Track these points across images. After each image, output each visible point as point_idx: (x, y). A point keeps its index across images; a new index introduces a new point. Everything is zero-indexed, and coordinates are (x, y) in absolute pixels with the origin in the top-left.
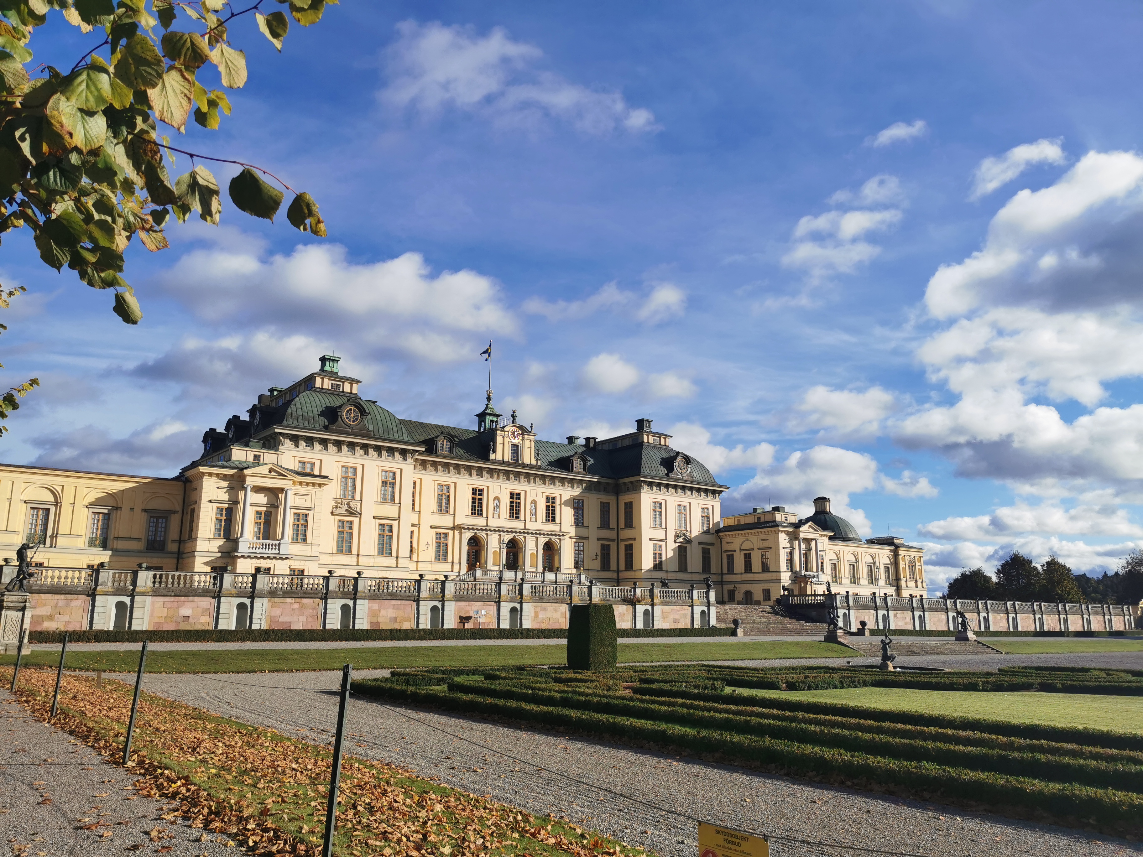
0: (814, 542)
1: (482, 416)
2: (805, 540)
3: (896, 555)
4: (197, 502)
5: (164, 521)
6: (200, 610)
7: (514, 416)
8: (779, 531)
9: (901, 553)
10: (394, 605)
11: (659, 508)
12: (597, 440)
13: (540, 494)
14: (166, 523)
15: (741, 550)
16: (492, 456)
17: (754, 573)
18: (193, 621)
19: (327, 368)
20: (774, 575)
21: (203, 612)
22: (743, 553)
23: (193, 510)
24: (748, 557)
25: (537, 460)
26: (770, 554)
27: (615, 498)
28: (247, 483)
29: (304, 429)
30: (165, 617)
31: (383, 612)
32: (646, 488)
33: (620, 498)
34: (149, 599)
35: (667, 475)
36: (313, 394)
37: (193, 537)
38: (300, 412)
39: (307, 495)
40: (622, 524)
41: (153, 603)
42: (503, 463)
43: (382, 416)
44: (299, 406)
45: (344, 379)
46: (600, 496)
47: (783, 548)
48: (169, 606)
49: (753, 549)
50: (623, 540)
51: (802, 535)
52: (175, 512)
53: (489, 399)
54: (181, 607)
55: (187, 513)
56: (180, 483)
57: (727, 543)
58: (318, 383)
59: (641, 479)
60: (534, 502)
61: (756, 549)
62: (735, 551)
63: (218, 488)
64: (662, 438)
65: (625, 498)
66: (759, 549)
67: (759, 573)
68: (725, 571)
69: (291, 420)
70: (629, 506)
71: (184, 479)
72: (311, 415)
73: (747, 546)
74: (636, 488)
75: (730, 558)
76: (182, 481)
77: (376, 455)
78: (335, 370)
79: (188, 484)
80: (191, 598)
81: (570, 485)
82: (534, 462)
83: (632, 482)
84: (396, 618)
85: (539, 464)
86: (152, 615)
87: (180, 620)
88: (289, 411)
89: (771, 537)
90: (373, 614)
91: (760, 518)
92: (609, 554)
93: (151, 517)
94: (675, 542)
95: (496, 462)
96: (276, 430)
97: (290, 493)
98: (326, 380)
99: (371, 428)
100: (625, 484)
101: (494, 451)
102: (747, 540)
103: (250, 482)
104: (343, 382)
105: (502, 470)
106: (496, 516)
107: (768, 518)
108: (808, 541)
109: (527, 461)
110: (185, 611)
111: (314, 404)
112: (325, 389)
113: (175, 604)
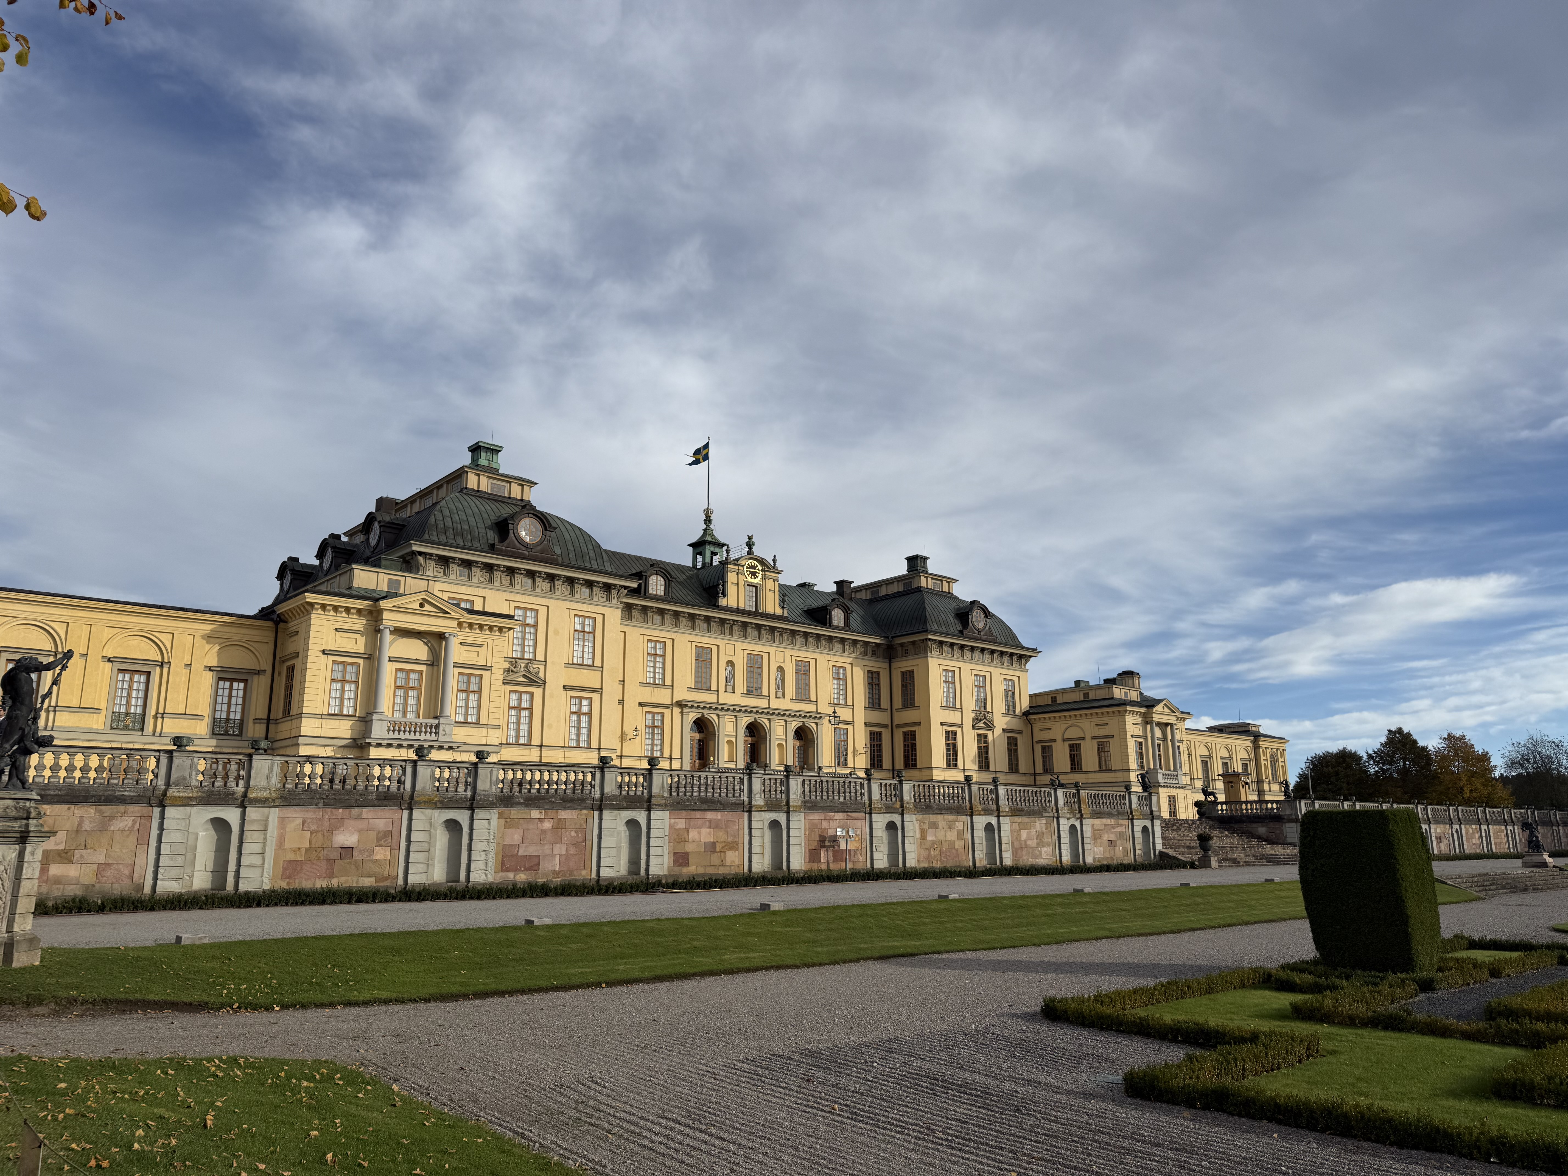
0: (1169, 728)
1: (698, 546)
2: (1159, 724)
3: (1256, 748)
4: (300, 655)
5: (242, 685)
6: (373, 835)
7: (750, 545)
8: (1126, 711)
9: (1262, 743)
10: (710, 821)
11: (951, 680)
12: (853, 585)
13: (788, 658)
14: (245, 690)
15: (1064, 740)
16: (723, 602)
17: (1086, 772)
18: (360, 857)
19: (483, 461)
20: (1119, 774)
21: (379, 840)
22: (1067, 744)
23: (291, 670)
24: (1075, 751)
25: (783, 608)
26: (1113, 744)
27: (886, 665)
28: (384, 622)
29: (457, 547)
30: (307, 850)
31: (693, 834)
32: (934, 651)
33: (894, 665)
34: (274, 814)
35: (961, 632)
36: (465, 497)
37: (294, 711)
38: (449, 523)
39: (480, 646)
40: (898, 702)
41: (282, 821)
42: (738, 611)
43: (573, 535)
44: (447, 513)
45: (509, 479)
46: (867, 663)
47: (1132, 736)
48: (314, 827)
49: (1084, 739)
50: (899, 726)
51: (1156, 718)
52: (258, 673)
53: (708, 520)
54: (337, 828)
55: (279, 674)
56: (269, 624)
57: (1041, 730)
58: (471, 481)
59: (930, 637)
60: (781, 669)
61: (1088, 737)
62: (1055, 741)
63: (336, 630)
64: (944, 582)
65: (904, 664)
66: (1093, 738)
67: (1095, 772)
68: (1039, 769)
69: (435, 533)
70: (908, 678)
71: (275, 617)
72: (466, 527)
73: (1073, 733)
74: (921, 649)
75: (1047, 752)
76: (271, 620)
77: (567, 593)
78: (494, 465)
79: (282, 625)
80: (355, 812)
81: (827, 646)
82: (779, 611)
83: (913, 643)
84: (714, 844)
85: (786, 614)
86: (280, 845)
87: (335, 855)
88: (432, 520)
89: (1113, 721)
90: (678, 838)
91: (1088, 694)
92: (880, 746)
93: (220, 679)
94: (974, 727)
95: (727, 609)
96: (415, 548)
97: (454, 643)
98: (483, 479)
99: (558, 551)
100: (902, 645)
101: (724, 595)
102: (1073, 725)
103: (390, 619)
104: (510, 483)
105: (737, 621)
106: (729, 689)
107: (1101, 694)
108: (1163, 726)
109: (770, 609)
110: (346, 838)
111: (469, 512)
112: (482, 492)
113: (326, 823)
